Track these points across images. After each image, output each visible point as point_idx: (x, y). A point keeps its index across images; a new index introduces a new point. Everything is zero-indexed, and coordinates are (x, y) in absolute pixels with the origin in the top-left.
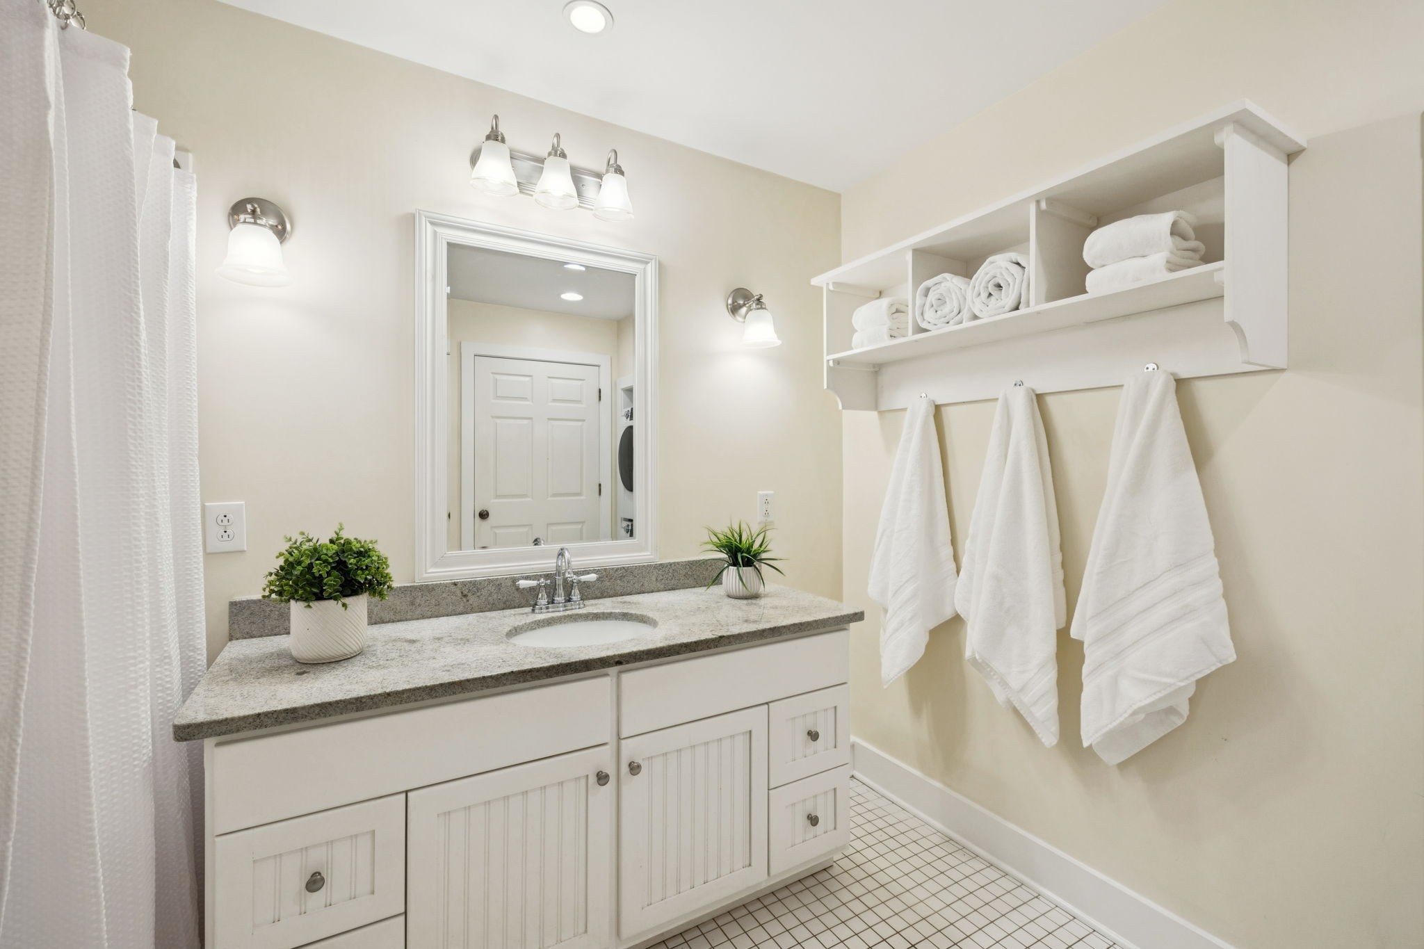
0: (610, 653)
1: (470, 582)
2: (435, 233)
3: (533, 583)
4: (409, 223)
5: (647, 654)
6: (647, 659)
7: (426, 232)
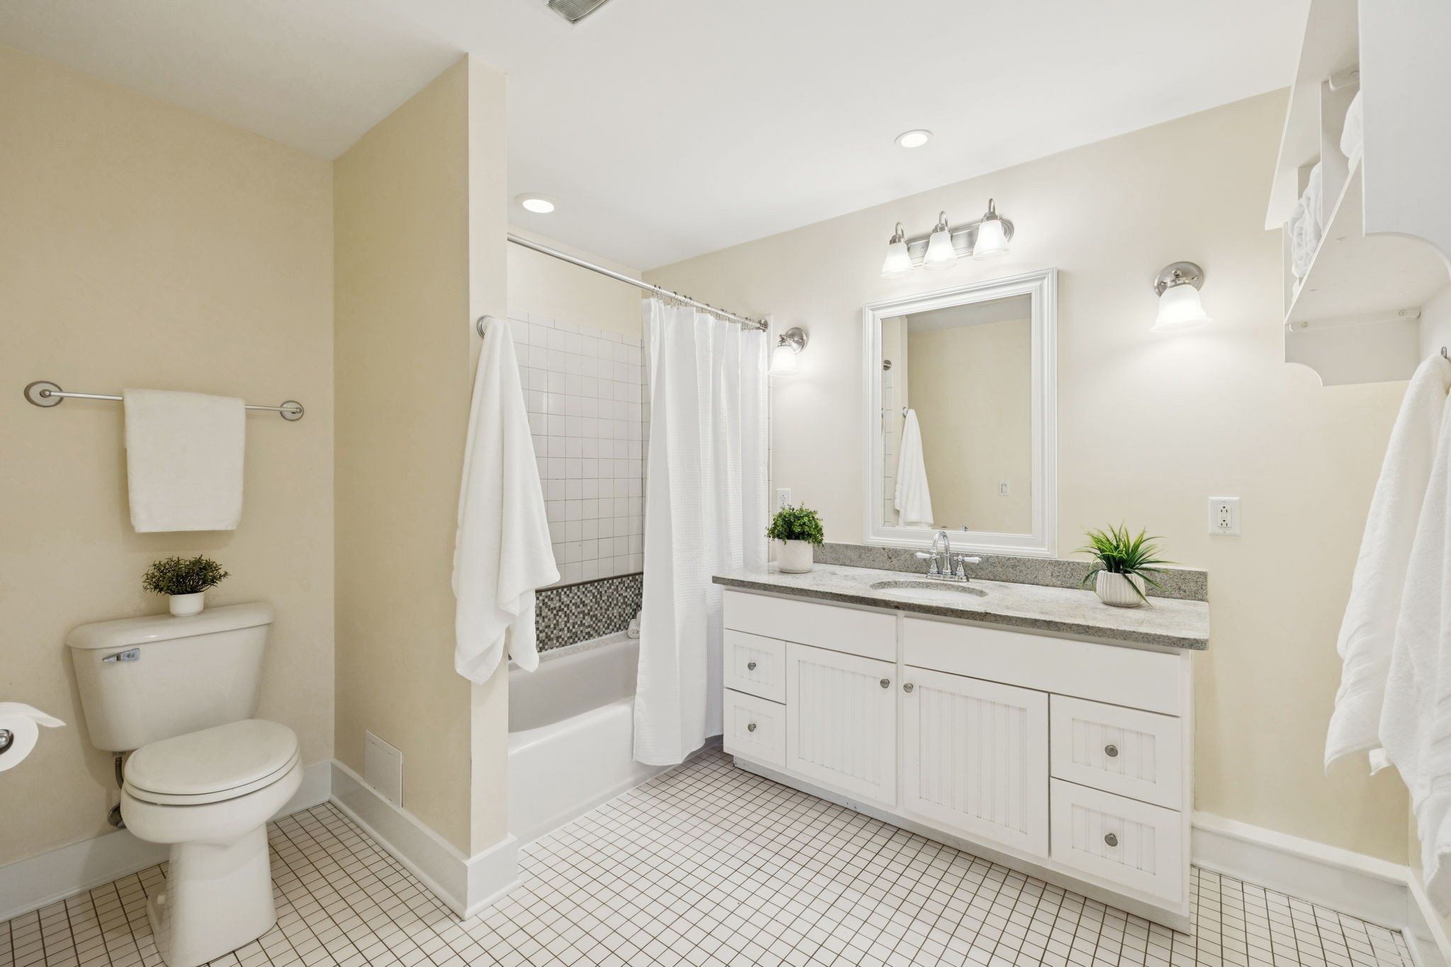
0: (892, 599)
1: (893, 549)
2: (874, 315)
3: (927, 556)
4: (860, 314)
5: (918, 607)
6: (919, 611)
7: (869, 315)
